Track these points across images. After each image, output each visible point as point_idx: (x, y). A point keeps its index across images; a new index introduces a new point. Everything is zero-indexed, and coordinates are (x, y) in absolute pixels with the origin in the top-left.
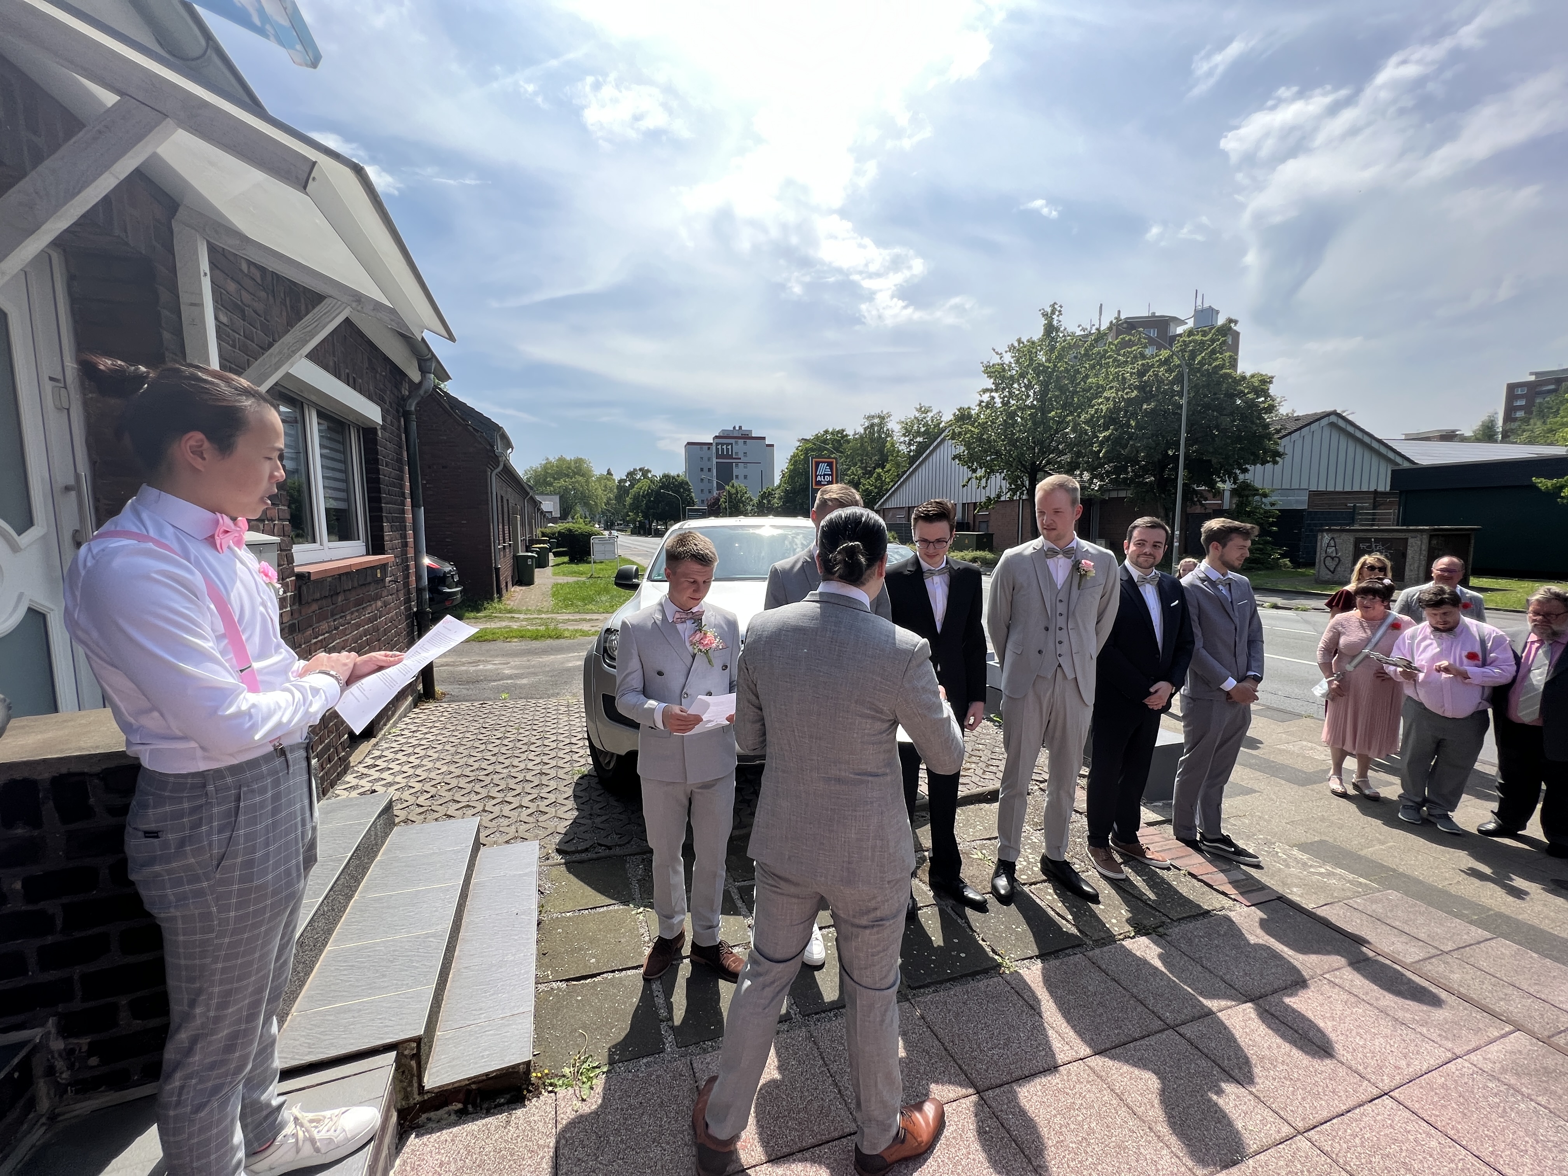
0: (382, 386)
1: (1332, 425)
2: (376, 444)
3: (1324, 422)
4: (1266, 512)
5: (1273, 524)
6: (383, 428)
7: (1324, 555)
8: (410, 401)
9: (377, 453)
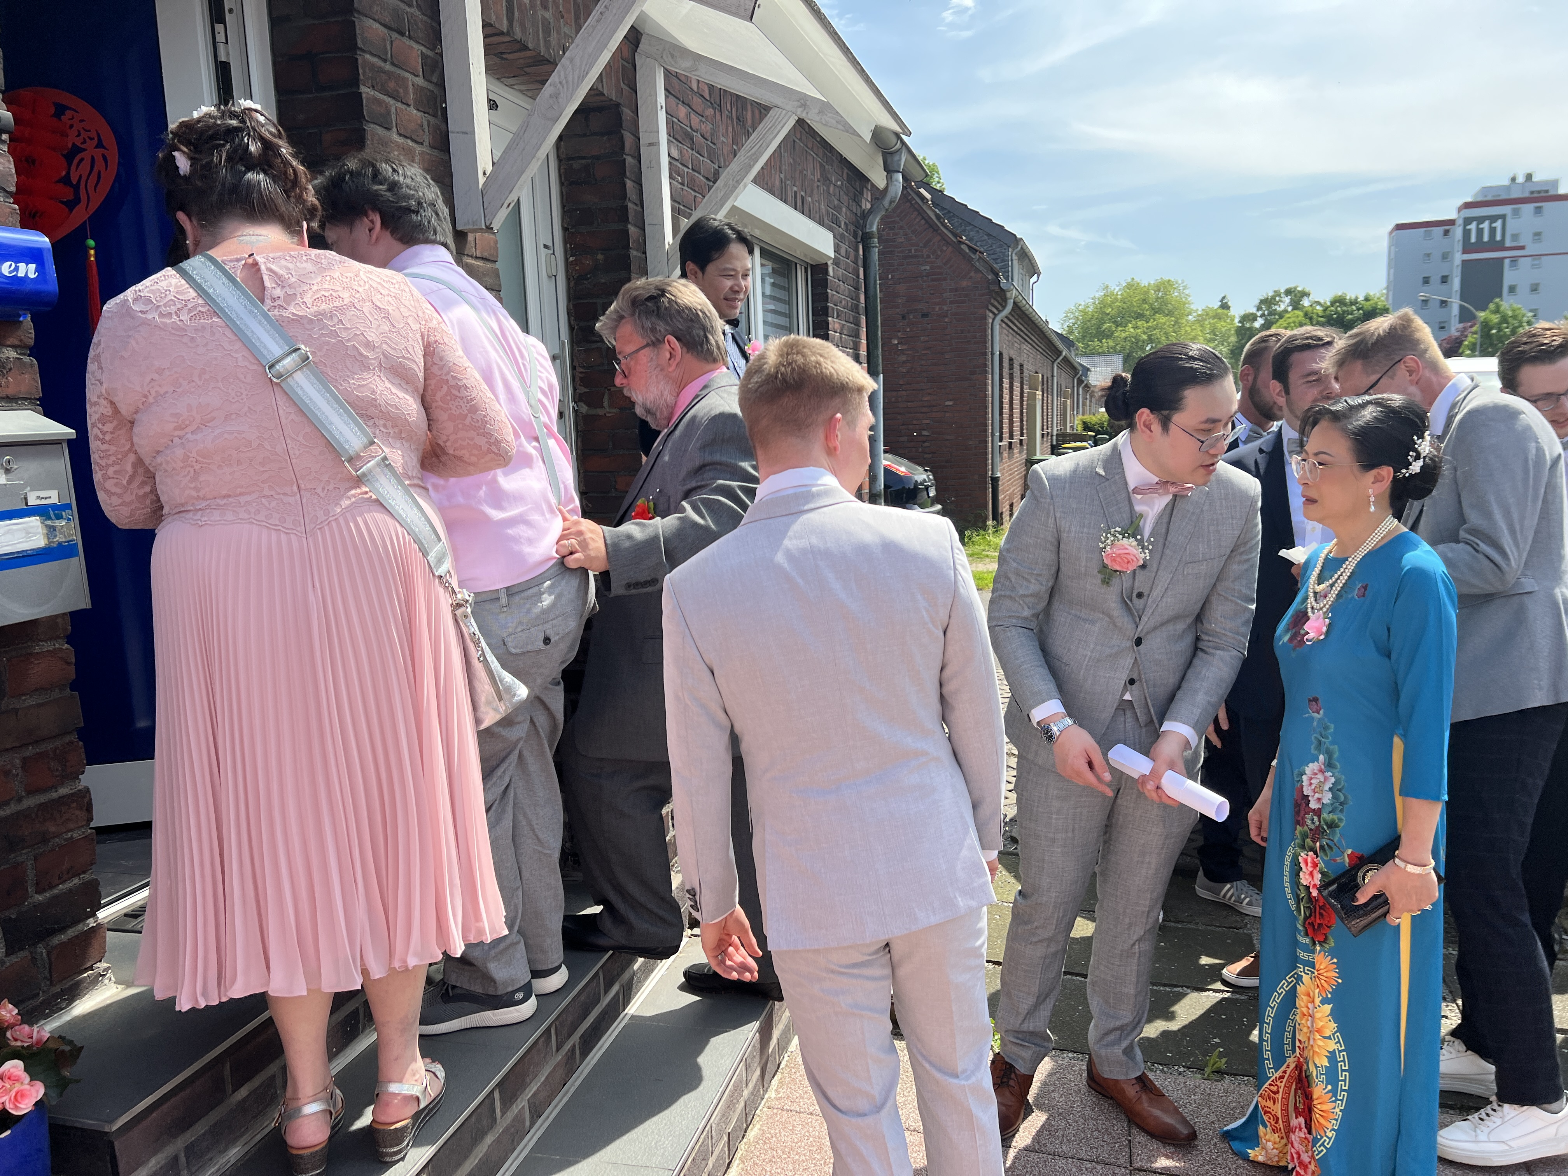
0: (836, 202)
2: (826, 287)
6: (836, 262)
8: (870, 217)
9: (827, 301)
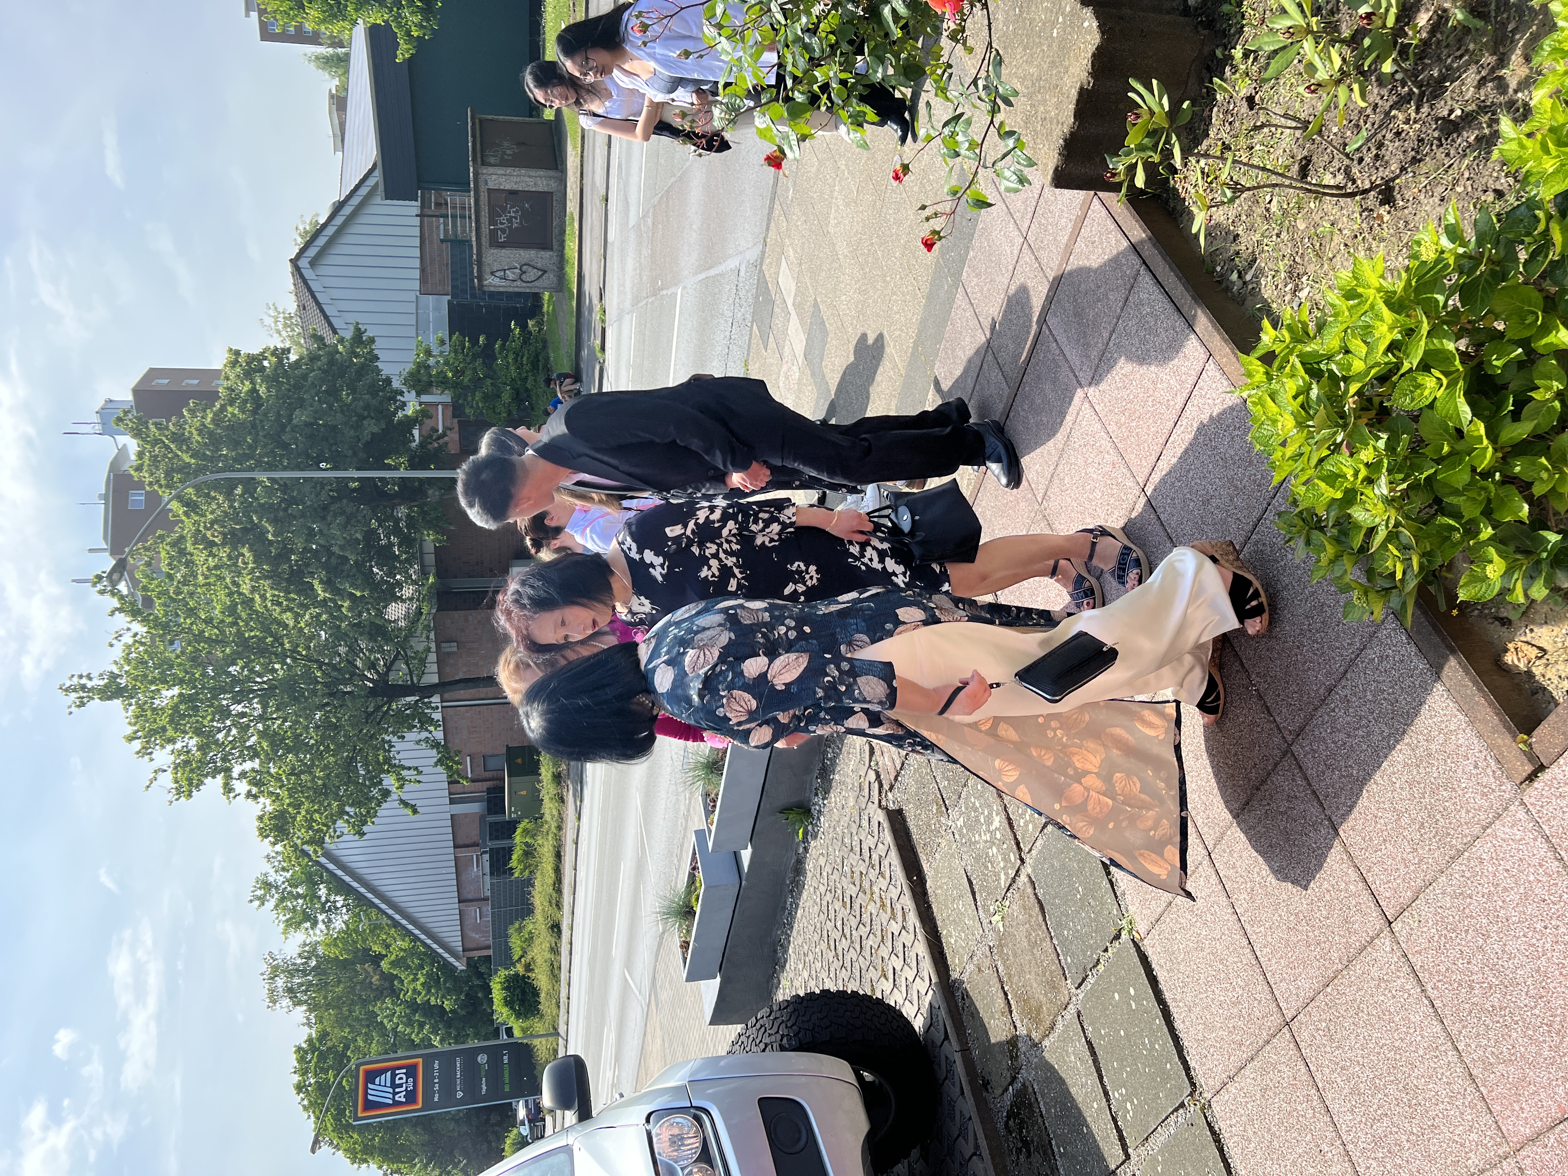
1: (313, 263)
3: (308, 274)
4: (456, 352)
5: (474, 342)
7: (519, 283)
